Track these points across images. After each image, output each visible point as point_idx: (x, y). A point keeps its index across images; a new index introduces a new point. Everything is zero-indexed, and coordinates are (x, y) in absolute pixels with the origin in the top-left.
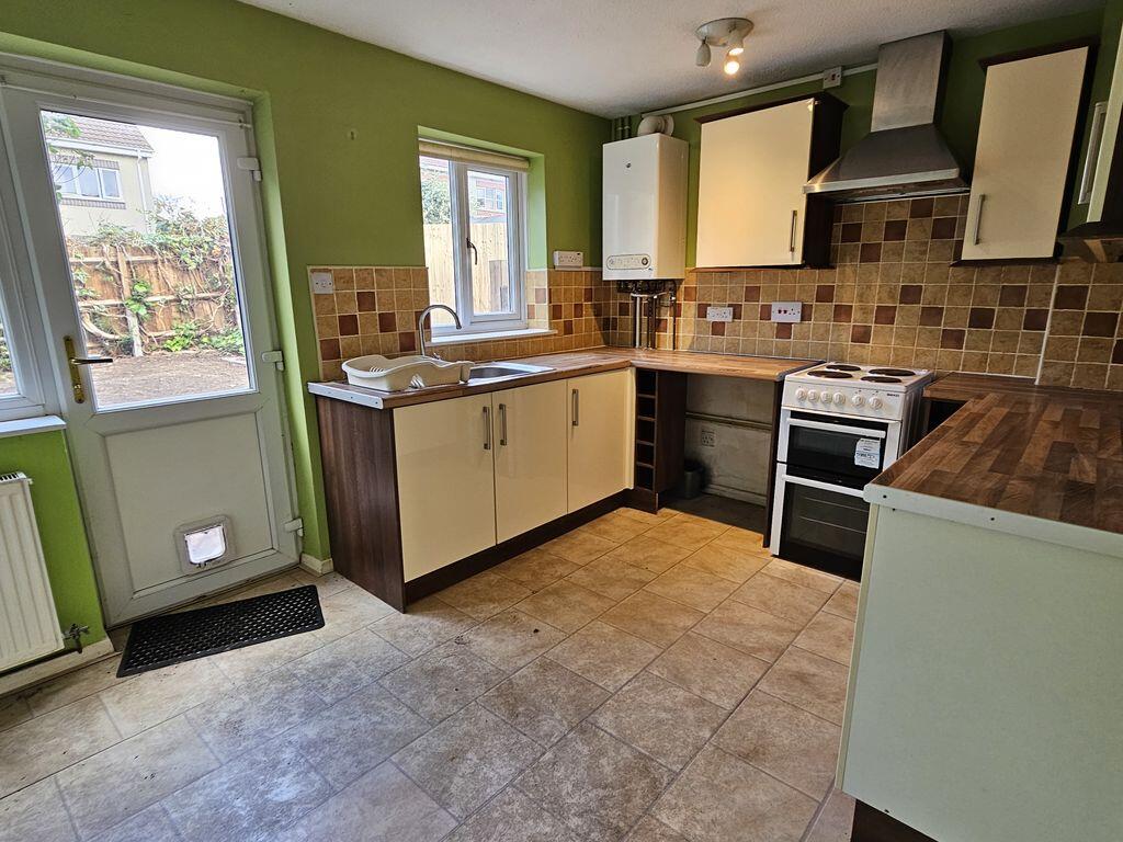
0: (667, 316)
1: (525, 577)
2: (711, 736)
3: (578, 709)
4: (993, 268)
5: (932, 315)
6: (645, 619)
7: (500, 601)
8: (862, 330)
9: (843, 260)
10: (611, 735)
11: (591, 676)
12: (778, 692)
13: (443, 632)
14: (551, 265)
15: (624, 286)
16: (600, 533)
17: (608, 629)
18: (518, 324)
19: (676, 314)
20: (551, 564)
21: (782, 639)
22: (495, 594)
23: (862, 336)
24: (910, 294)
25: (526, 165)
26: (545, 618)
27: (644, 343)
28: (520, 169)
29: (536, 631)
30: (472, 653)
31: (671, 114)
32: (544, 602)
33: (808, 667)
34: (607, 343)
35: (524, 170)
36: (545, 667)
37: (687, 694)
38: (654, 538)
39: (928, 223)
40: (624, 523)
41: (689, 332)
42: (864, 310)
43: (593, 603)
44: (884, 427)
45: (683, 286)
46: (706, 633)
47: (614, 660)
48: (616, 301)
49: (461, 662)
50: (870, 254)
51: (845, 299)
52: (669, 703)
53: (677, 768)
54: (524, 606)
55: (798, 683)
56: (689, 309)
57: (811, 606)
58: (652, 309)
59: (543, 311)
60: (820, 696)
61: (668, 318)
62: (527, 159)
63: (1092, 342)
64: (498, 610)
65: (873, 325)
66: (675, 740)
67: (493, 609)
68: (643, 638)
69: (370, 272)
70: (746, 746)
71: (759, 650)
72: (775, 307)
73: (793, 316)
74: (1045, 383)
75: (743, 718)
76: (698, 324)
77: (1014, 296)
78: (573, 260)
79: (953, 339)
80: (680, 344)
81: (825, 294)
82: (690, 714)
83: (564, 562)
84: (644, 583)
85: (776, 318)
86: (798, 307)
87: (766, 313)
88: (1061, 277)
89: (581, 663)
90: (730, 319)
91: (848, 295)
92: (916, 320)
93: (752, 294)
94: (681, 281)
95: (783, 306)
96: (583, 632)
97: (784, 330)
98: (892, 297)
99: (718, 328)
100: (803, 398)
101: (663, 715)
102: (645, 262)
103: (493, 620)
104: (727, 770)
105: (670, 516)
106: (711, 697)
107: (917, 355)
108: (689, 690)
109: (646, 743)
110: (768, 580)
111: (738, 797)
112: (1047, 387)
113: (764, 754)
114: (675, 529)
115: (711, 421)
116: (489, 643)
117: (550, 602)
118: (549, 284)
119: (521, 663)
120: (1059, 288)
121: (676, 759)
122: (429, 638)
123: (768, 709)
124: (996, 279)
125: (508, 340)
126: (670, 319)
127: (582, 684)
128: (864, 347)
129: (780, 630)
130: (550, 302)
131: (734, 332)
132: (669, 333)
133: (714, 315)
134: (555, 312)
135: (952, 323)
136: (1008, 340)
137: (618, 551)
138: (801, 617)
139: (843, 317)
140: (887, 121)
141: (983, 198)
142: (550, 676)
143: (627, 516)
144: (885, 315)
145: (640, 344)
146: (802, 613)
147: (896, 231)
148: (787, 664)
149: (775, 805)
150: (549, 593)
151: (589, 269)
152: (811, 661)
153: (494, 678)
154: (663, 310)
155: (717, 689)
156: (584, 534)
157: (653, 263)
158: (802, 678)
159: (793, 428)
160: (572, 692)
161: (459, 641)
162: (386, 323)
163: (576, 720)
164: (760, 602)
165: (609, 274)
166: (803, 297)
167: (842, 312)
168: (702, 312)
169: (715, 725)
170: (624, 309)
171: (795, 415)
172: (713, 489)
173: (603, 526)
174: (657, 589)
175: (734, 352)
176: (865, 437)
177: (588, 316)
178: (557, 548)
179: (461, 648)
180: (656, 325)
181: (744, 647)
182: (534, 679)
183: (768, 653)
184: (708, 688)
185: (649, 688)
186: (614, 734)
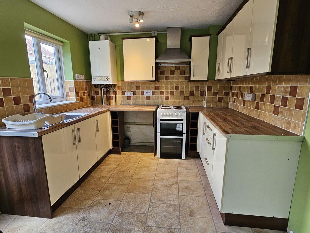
0: (112, 95)
1: (93, 187)
2: (180, 213)
3: (141, 223)
4: (193, 82)
5: (182, 93)
6: (140, 187)
7: (89, 198)
8: (167, 97)
9: (161, 80)
10: (156, 227)
11: (137, 211)
12: (184, 194)
13: (74, 219)
14: (75, 79)
15: (97, 86)
16: (109, 164)
17: (132, 194)
18: (63, 99)
19: (116, 94)
20: (99, 179)
21: (176, 180)
22: (86, 197)
23: (167, 99)
24: (177, 88)
25: (62, 44)
26: (109, 198)
27: (106, 103)
28: (59, 45)
29: (110, 204)
30: (92, 222)
31: (109, 35)
32: (106, 193)
33: (186, 185)
34: (92, 104)
35: (61, 46)
36: (121, 215)
37: (166, 204)
38: (125, 162)
39: (179, 71)
40: (113, 159)
41: (120, 99)
42: (167, 92)
43: (122, 188)
44: (182, 120)
45: (117, 86)
46: (158, 185)
47: (141, 203)
48: (94, 91)
49: (90, 227)
50: (167, 78)
51: (162, 89)
52: (163, 209)
53: (178, 227)
54: (99, 197)
55: (187, 190)
56: (119, 93)
57: (175, 168)
58: (107, 93)
59: (73, 94)
60: (193, 191)
61: (113, 95)
62: (62, 42)
63: (214, 98)
64: (91, 202)
65: (169, 96)
66: (172, 219)
67: (89, 202)
68: (143, 193)
69: (8, 80)
70: (189, 212)
71: (173, 184)
72: (145, 92)
73: (150, 94)
74: (207, 107)
75: (182, 204)
76: (123, 97)
77: (197, 88)
78: (81, 77)
79: (187, 98)
80: (118, 103)
81: (157, 88)
82: (171, 210)
83: (103, 177)
84: (132, 176)
85: (145, 95)
86: (151, 92)
87: (143, 93)
88: (208, 84)
89: (131, 208)
90: (132, 95)
91: (163, 89)
92: (179, 94)
93: (138, 88)
94: (116, 85)
95: (147, 91)
96: (125, 198)
97: (148, 98)
98: (173, 88)
99: (129, 98)
100: (163, 115)
101: (164, 214)
102: (108, 79)
103: (91, 206)
104: (189, 221)
105: (125, 155)
106: (171, 202)
107: (180, 103)
108: (165, 203)
109: (166, 224)
110: (161, 165)
111: (197, 227)
112: (208, 108)
113: (194, 212)
114: (129, 157)
115: (129, 124)
116: (96, 215)
117: (107, 192)
118: (75, 86)
119: (112, 217)
120: (208, 87)
121: (176, 225)
122: (71, 224)
123: (186, 199)
124: (194, 85)
125: (64, 105)
126: (114, 96)
127: (136, 215)
128: (168, 101)
129: (173, 177)
130: (76, 91)
131: (134, 99)
132: (114, 100)
133: (127, 94)
134: (77, 95)
135: (186, 95)
136: (197, 98)
137: (117, 169)
138: (175, 172)
139: (162, 94)
140: (170, 47)
141: (194, 66)
142: (125, 217)
143: (112, 157)
144: (172, 93)
145: (104, 104)
146: (175, 171)
147: (172, 73)
148: (181, 185)
149: (205, 224)
150: (105, 189)
151: (86, 80)
152: (185, 183)
153: (107, 227)
154: (111, 93)
155: (172, 199)
156: (102, 166)
157: (110, 79)
158: (186, 188)
159: (161, 123)
160: (136, 219)
161: (83, 219)
162: (17, 101)
163: (143, 228)
164: (164, 171)
165: (94, 82)
166: (152, 89)
167: (162, 93)
168: (124, 93)
169: (178, 210)
170: (97, 93)
171: (161, 120)
172: (132, 143)
173: (107, 162)
174: (137, 177)
175: (135, 104)
176: (178, 123)
177: (87, 96)
178: (96, 174)
179: (86, 222)
180: (110, 98)
181: (169, 185)
182: (121, 221)
183: (175, 184)
184: (169, 200)
185: (156, 207)
186: (157, 226)
